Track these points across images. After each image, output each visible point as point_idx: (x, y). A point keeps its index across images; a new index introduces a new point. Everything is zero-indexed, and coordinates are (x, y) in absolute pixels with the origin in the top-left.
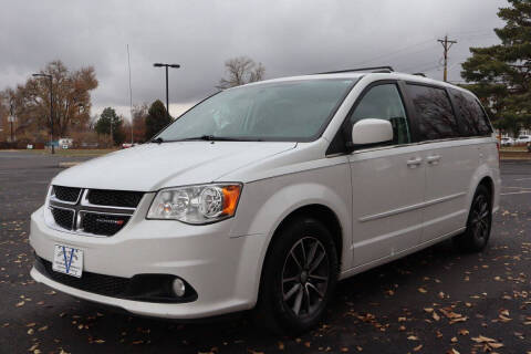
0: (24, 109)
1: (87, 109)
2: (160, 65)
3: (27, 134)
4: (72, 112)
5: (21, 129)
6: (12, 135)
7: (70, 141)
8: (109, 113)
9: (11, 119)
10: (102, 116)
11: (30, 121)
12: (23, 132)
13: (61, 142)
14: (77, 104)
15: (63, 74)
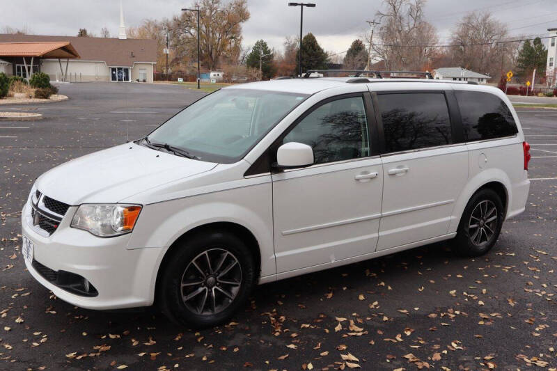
0: (179, 41)
1: (238, 41)
2: (295, 4)
3: (182, 67)
4: (223, 45)
5: (176, 60)
6: (167, 66)
7: (221, 74)
8: (262, 45)
9: (167, 51)
10: (254, 48)
11: (185, 53)
12: (178, 64)
13: (212, 74)
14: (229, 36)
15: (215, 5)
